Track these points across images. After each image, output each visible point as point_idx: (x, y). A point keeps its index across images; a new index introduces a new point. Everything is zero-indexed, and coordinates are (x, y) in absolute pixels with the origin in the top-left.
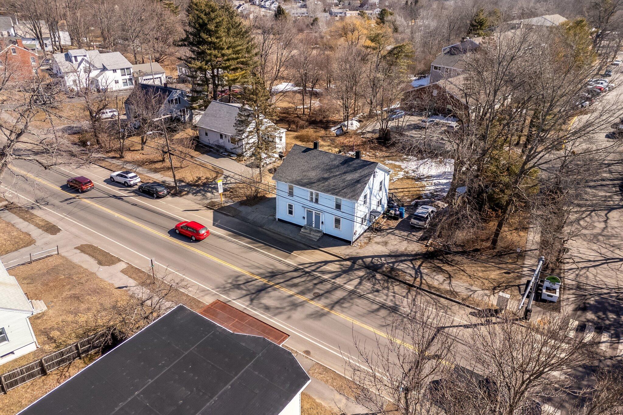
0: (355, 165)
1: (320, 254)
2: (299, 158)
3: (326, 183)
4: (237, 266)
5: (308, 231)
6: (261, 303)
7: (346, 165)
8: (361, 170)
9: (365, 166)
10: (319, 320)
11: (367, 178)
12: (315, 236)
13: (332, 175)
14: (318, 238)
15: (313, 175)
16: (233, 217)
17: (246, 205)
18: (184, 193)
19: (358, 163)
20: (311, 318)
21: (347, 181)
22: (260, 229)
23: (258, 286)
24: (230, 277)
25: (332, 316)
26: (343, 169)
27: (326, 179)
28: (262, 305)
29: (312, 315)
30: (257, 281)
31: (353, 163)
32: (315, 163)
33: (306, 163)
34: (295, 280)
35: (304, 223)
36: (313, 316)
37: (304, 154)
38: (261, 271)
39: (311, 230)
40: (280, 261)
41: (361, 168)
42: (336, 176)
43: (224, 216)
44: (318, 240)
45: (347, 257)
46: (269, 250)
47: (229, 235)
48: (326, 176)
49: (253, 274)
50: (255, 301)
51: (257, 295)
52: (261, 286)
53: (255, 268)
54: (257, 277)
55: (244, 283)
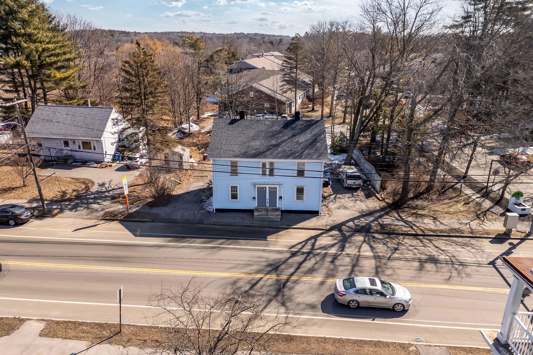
0: (299, 127)
1: (298, 232)
2: (228, 130)
3: (280, 149)
4: (220, 271)
5: (264, 213)
6: (299, 304)
7: (289, 128)
8: (309, 130)
9: (312, 125)
11: (322, 136)
12: (276, 216)
13: (280, 141)
14: (280, 217)
15: (258, 144)
16: (153, 221)
17: (158, 206)
18: (56, 211)
19: (301, 125)
21: (301, 143)
22: (202, 226)
23: (271, 285)
24: (224, 286)
26: (289, 133)
27: (277, 145)
28: (302, 306)
30: (264, 279)
31: (297, 126)
32: (251, 133)
33: (241, 135)
34: (304, 265)
35: (253, 205)
37: (231, 126)
38: (255, 268)
39: (267, 210)
40: (264, 250)
41: (308, 129)
42: (286, 140)
43: (139, 224)
44: (281, 219)
45: (328, 227)
46: (238, 244)
47: (170, 241)
48: (274, 142)
49: (250, 274)
50: (288, 304)
51: (283, 296)
52: (276, 284)
53: (244, 267)
54: (259, 276)
55: (251, 288)
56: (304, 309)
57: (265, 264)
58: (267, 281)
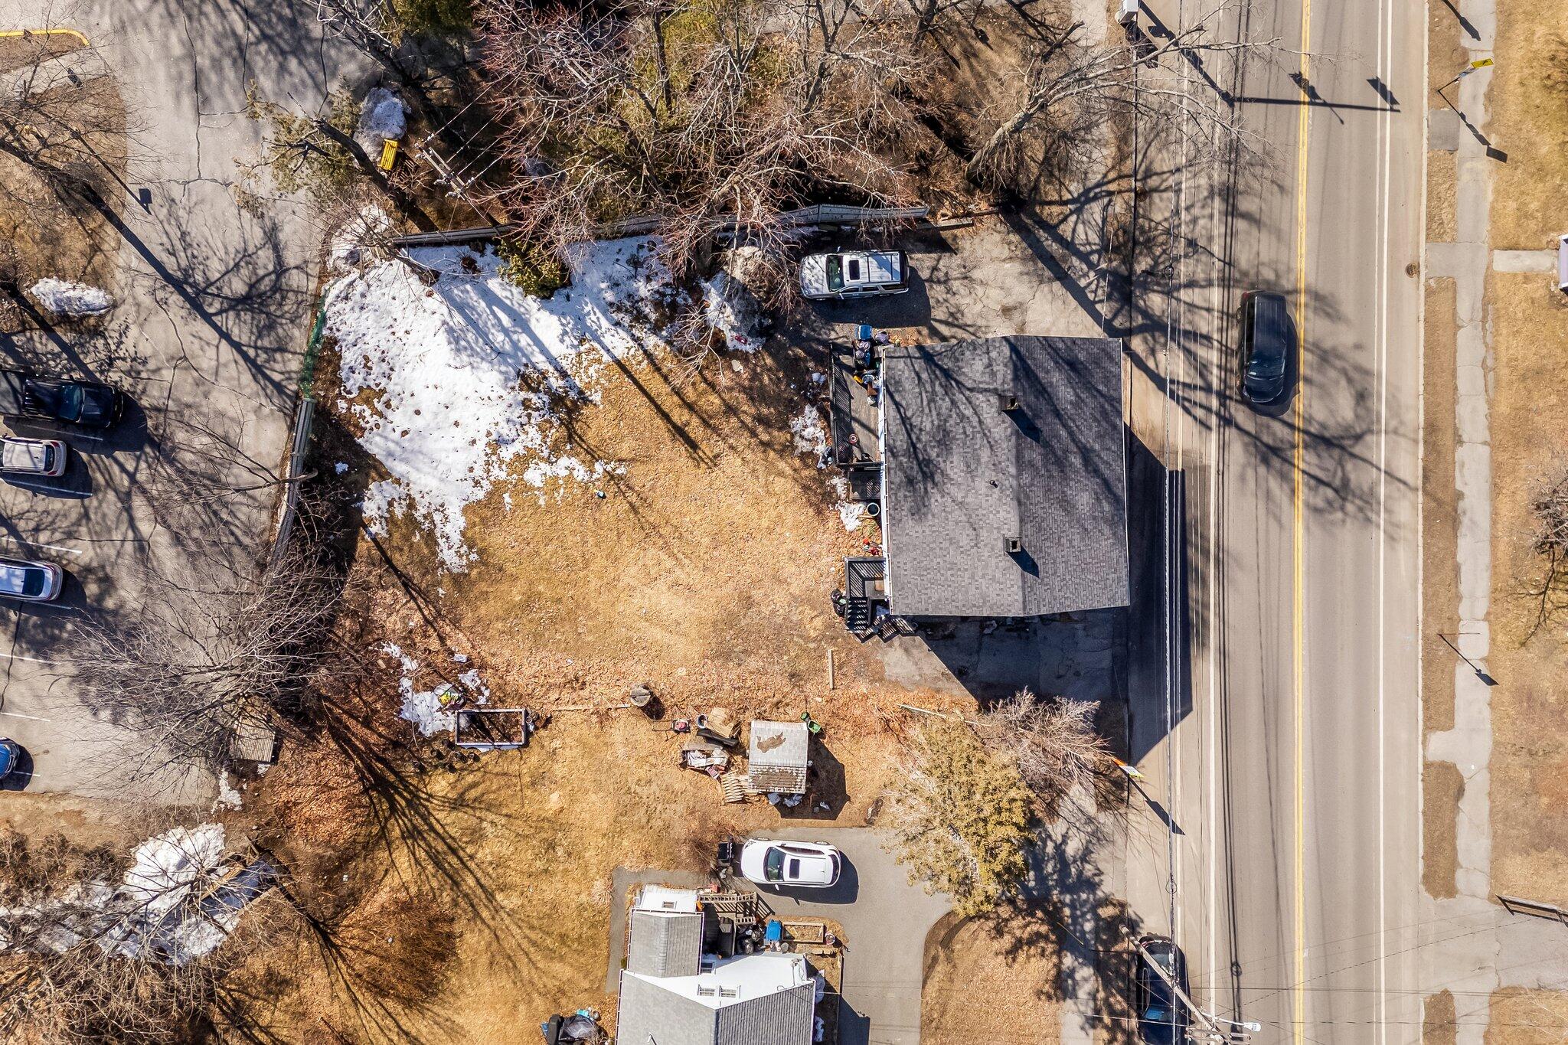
0: (1033, 399)
2: (1054, 574)
3: (1097, 447)
6: (1357, 416)
7: (1039, 424)
8: (1041, 375)
9: (1027, 368)
10: (1332, 295)
11: (1061, 345)
13: (1073, 447)
15: (1086, 498)
19: (1027, 393)
20: (1337, 311)
21: (1077, 396)
23: (1319, 456)
24: (1329, 525)
25: (1312, 280)
26: (1047, 424)
27: (1086, 453)
28: (1361, 410)
29: (1328, 315)
30: (1307, 467)
32: (1055, 516)
33: (1064, 540)
36: (1330, 310)
37: (1041, 568)
38: (1275, 483)
40: (1221, 473)
41: (1038, 377)
42: (1071, 434)
49: (1294, 491)
50: (1358, 430)
51: (1342, 438)
52: (1315, 449)
53: (1274, 502)
54: (1298, 476)
55: (1328, 485)
56: (1368, 410)
57: (1262, 470)
58: (1309, 464)
